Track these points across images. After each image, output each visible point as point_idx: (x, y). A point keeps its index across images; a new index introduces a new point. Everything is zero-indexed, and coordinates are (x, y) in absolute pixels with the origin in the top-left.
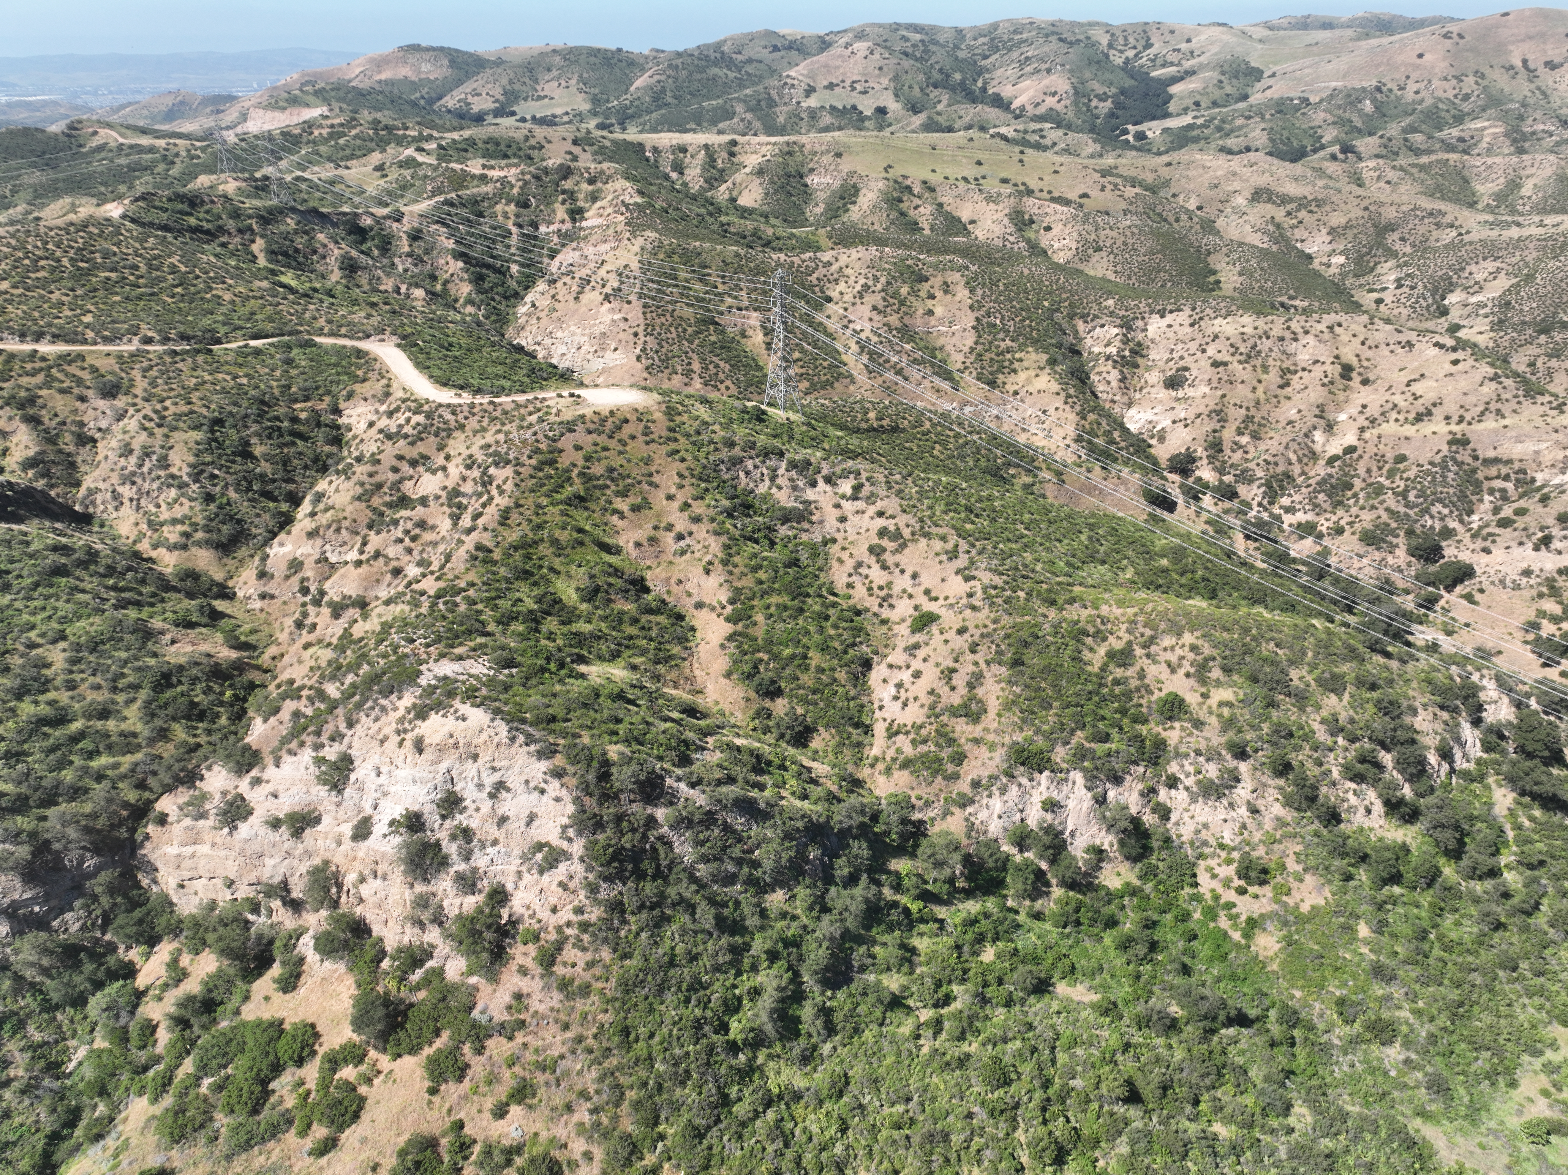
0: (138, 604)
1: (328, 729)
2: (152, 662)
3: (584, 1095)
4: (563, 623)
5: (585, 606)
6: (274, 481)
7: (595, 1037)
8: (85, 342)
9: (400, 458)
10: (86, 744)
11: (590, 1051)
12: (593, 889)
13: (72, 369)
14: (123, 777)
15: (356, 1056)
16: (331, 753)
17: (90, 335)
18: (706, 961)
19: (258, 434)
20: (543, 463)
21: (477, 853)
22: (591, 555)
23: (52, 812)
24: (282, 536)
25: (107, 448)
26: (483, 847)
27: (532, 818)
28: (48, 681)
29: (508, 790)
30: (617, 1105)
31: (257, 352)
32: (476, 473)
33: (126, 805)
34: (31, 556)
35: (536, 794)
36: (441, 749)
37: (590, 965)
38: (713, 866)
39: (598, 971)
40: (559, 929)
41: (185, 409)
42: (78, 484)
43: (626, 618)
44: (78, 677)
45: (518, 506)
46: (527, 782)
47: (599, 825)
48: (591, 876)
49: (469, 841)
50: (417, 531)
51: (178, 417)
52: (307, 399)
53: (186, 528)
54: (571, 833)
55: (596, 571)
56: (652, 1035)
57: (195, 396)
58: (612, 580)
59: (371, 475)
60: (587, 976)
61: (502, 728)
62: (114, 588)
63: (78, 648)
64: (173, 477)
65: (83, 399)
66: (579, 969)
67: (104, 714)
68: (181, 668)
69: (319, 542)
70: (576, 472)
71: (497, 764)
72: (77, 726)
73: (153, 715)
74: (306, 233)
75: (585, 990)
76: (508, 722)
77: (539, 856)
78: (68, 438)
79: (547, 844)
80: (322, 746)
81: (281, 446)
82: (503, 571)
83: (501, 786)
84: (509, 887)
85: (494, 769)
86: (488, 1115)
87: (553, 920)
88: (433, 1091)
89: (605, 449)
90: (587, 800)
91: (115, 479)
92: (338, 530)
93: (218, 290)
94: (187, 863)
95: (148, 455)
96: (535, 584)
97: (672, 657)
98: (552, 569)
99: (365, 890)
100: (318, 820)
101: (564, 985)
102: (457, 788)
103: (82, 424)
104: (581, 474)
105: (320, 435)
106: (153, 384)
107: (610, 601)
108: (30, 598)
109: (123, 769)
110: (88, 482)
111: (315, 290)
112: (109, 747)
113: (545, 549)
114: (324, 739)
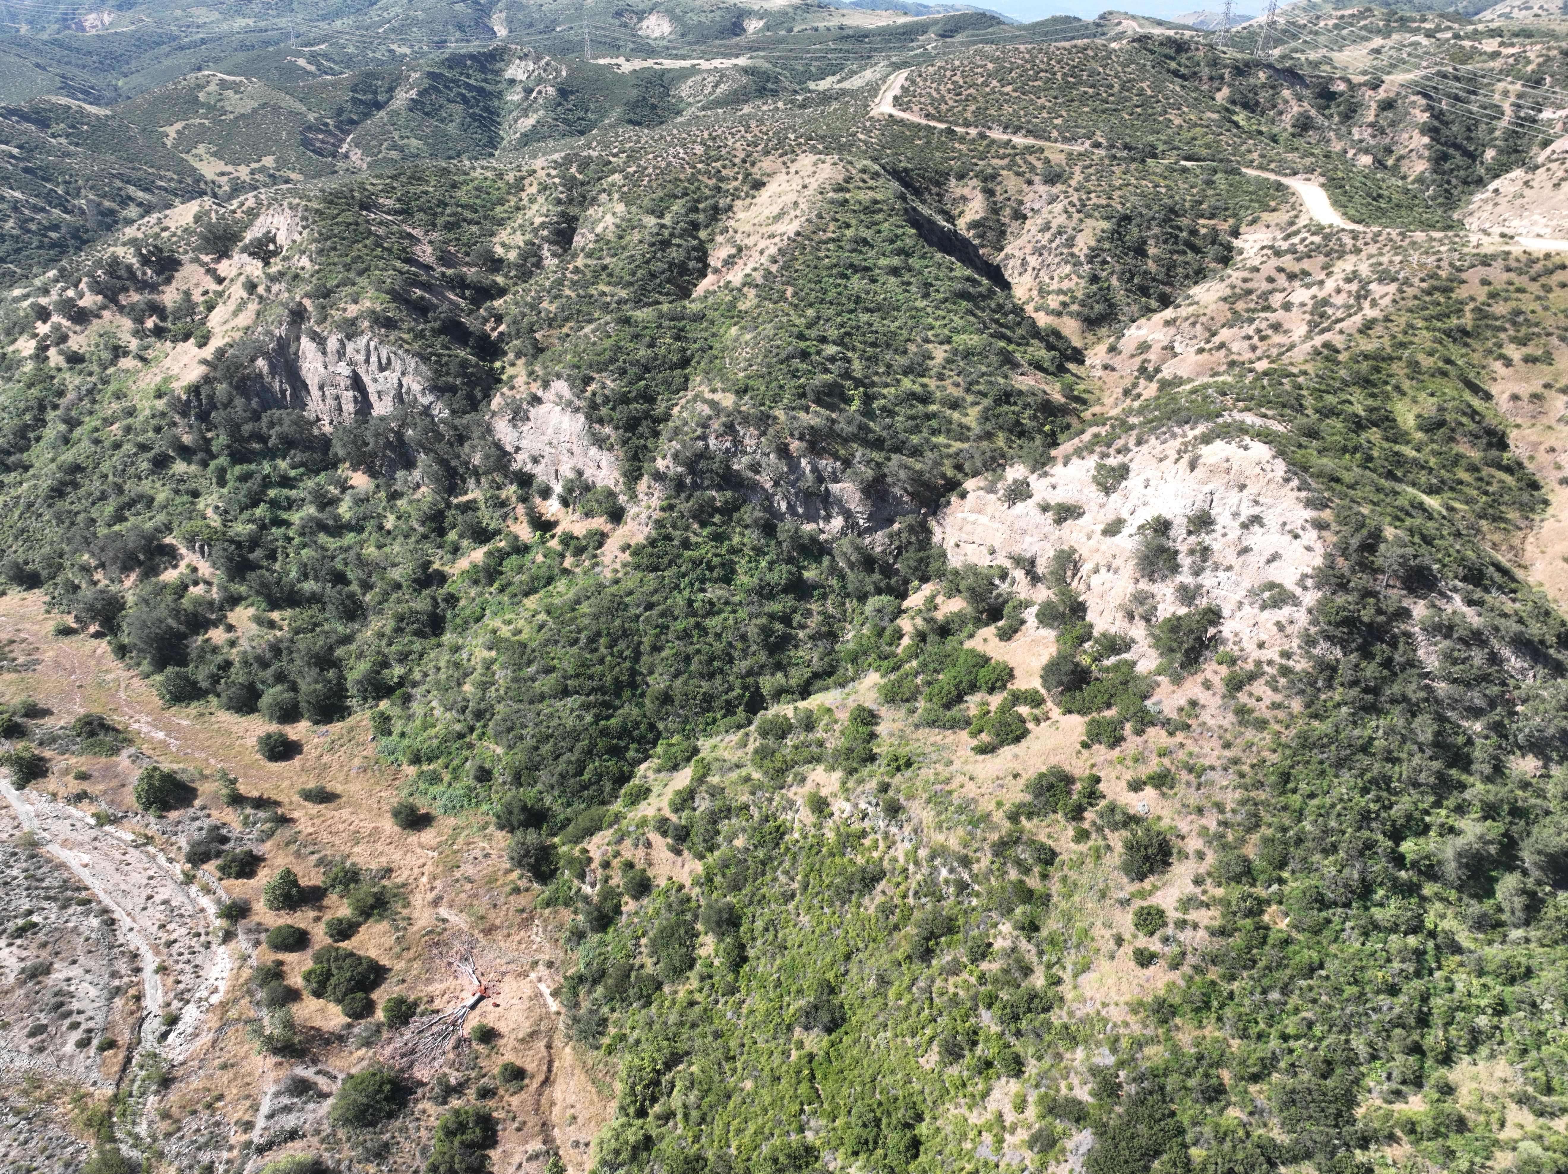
0: (1009, 341)
1: (1119, 443)
2: (1002, 381)
3: (1220, 807)
4: (1387, 439)
5: (1419, 435)
6: (1154, 280)
7: (1253, 766)
8: (1048, 139)
9: (1280, 270)
10: (934, 423)
11: (1242, 775)
12: (1309, 642)
13: (1031, 159)
14: (949, 456)
15: (1036, 701)
16: (1113, 461)
17: (1055, 134)
18: (1405, 770)
19: (1156, 237)
20: (1435, 288)
21: (1208, 573)
22: (1450, 389)
23: (895, 457)
24: (1143, 321)
25: (1032, 225)
26: (1216, 569)
27: (1274, 558)
28: (928, 369)
29: (1262, 525)
30: (1249, 830)
31: (1185, 170)
32: (1354, 287)
33: (944, 476)
34: (950, 279)
35: (1289, 537)
36: (1212, 471)
37: (1276, 706)
38: (1457, 690)
39: (1281, 714)
40: (1258, 663)
41: (1104, 202)
42: (1001, 249)
43: (1464, 462)
44: (947, 373)
45: (1387, 319)
46: (1284, 524)
47: (1342, 585)
48: (1313, 630)
49: (1205, 560)
50: (1270, 332)
51: (1097, 207)
52: (1212, 216)
53: (1067, 299)
54: (1309, 582)
55: (1449, 405)
56: (1312, 796)
57: (1116, 194)
58: (1464, 420)
59: (1245, 280)
60: (1268, 715)
61: (1280, 467)
62: (997, 322)
63: (955, 352)
64: (1072, 255)
65: (1030, 182)
66: (1262, 705)
67: (955, 405)
68: (1020, 393)
69: (1172, 330)
70: (1472, 305)
71: (1261, 499)
72: (933, 408)
73: (987, 419)
74: (1273, 87)
75: (1262, 724)
76: (1288, 464)
77: (1267, 594)
78: (1008, 211)
79: (1280, 586)
80: (1108, 456)
81: (1172, 252)
82: (1343, 373)
83: (1256, 520)
84: (1226, 613)
85: (1256, 502)
86: (1124, 784)
87: (1256, 654)
88: (1085, 745)
89: (1520, 290)
90: (1340, 561)
91: (1028, 250)
92: (1194, 324)
93: (1172, 115)
94: (968, 528)
95: (1060, 233)
96: (1373, 396)
97: (1502, 519)
98: (1397, 388)
99: (1095, 580)
100: (1081, 515)
101: (1242, 712)
102: (1213, 512)
103: (1021, 203)
104: (1477, 310)
105: (1212, 251)
106: (1087, 179)
107: (1452, 439)
108: (937, 308)
109: (951, 451)
110: (1008, 250)
111: (1260, 133)
112: (949, 431)
113: (1398, 369)
114: (1112, 451)
